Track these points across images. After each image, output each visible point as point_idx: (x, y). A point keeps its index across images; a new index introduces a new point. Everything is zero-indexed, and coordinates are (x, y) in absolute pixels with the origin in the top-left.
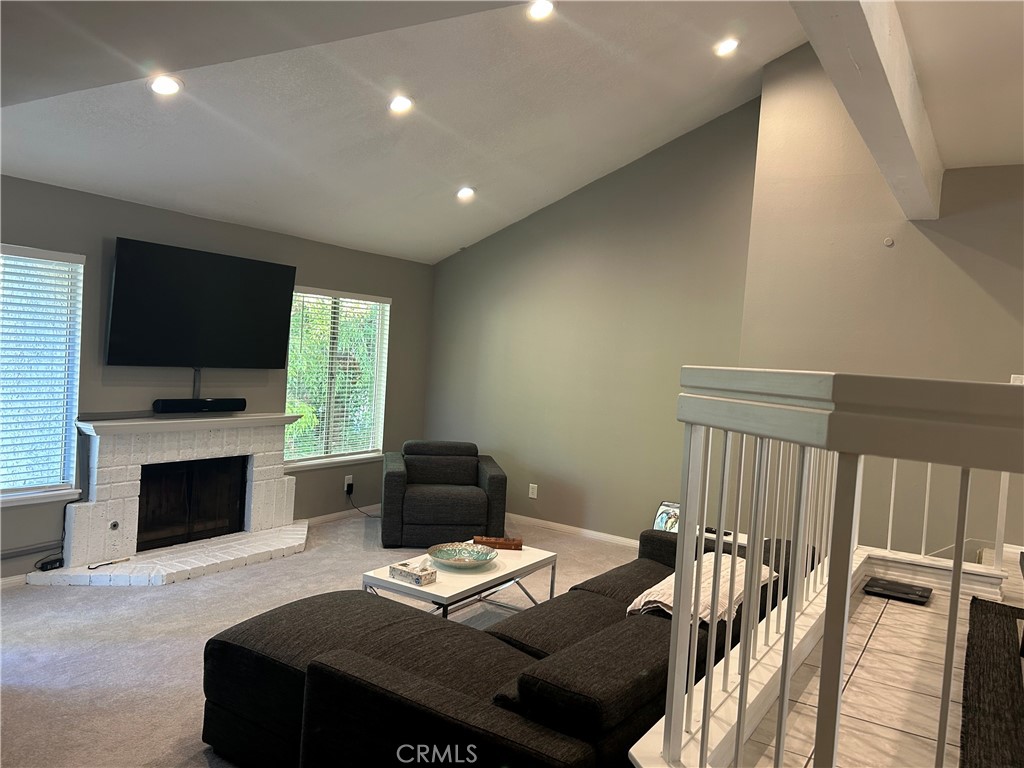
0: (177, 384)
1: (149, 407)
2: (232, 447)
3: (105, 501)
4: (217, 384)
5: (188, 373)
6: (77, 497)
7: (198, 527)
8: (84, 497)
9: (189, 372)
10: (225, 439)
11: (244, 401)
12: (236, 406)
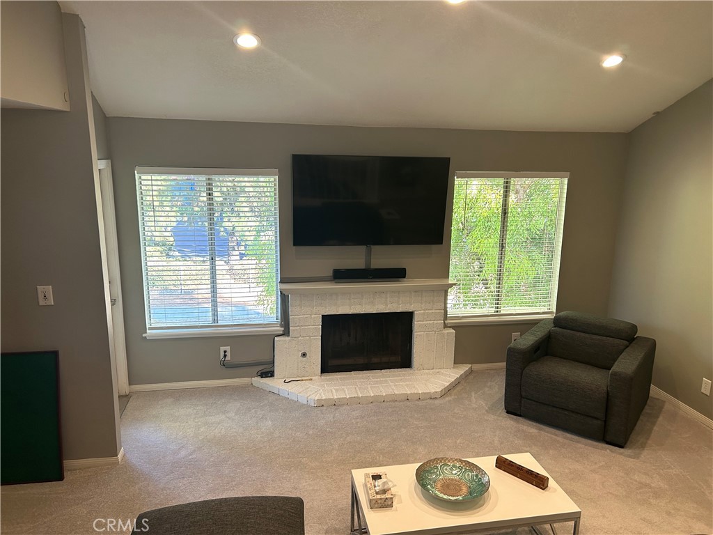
0: (353, 257)
1: (330, 273)
2: (394, 305)
3: (297, 338)
4: (384, 257)
5: (361, 250)
6: (281, 333)
7: (375, 360)
8: (286, 333)
9: (363, 248)
10: (388, 299)
11: (404, 270)
12: (398, 274)
